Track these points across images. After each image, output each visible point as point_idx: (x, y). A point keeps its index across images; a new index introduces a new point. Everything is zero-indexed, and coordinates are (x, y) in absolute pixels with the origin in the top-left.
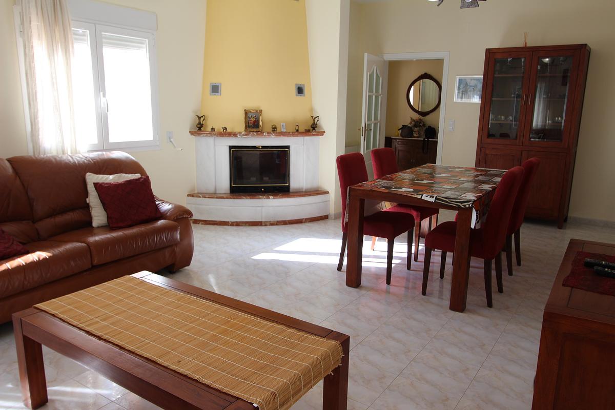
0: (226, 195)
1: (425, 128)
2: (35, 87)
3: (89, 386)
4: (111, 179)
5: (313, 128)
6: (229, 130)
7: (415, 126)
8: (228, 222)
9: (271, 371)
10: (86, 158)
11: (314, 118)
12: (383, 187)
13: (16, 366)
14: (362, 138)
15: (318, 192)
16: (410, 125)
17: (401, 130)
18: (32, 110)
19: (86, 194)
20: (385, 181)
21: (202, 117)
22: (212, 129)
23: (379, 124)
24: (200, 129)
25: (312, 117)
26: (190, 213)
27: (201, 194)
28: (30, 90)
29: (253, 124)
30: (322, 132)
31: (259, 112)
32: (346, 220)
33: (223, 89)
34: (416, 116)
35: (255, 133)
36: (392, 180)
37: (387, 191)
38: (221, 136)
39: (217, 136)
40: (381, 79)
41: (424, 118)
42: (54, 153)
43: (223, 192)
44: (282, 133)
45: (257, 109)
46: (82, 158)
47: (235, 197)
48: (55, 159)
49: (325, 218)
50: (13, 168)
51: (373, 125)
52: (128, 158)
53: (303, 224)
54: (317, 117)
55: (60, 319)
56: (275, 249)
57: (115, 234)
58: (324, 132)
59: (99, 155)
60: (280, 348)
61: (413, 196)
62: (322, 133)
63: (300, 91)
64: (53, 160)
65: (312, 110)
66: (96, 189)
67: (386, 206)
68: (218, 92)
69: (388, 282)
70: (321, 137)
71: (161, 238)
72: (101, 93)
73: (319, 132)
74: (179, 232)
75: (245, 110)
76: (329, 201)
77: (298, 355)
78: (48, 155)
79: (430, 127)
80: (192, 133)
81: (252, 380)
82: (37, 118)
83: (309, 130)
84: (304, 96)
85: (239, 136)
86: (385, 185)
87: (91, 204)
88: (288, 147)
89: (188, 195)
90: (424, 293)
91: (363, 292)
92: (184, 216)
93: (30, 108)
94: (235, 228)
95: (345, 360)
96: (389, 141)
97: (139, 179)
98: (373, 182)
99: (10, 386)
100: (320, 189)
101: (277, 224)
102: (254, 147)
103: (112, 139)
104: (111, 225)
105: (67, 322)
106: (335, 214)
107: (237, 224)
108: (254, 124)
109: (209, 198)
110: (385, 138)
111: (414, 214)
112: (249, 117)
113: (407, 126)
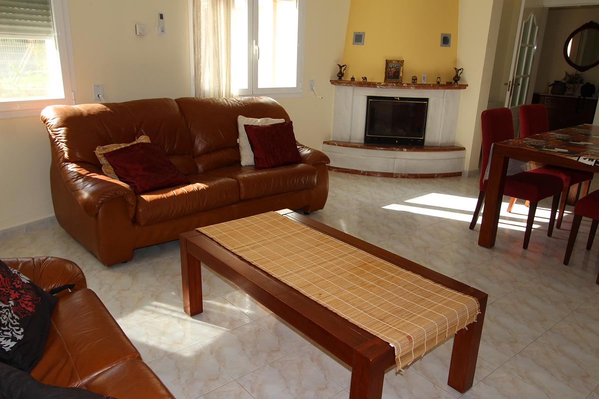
0: (360, 145)
1: (582, 85)
2: (200, 36)
3: (235, 304)
4: (259, 122)
5: (455, 82)
6: (368, 80)
7: (570, 82)
8: (360, 171)
9: (407, 316)
10: (239, 101)
11: (457, 70)
12: (532, 145)
13: (180, 278)
14: (508, 93)
15: (453, 148)
16: (563, 81)
17: (551, 87)
18: (196, 56)
19: (237, 135)
20: (534, 140)
21: (344, 66)
22: (352, 78)
23: (528, 78)
24: (340, 78)
25: (456, 69)
26: (327, 159)
27: (336, 142)
28: (196, 37)
29: (393, 73)
30: (464, 85)
31: (401, 63)
32: (486, 177)
33: (367, 39)
34: (572, 71)
35: (395, 84)
36: (542, 139)
37: (537, 150)
38: (360, 86)
39: (357, 86)
40: (537, 28)
41: (582, 73)
42: (212, 96)
43: (357, 141)
44: (422, 84)
45: (398, 60)
46: (235, 102)
47: (369, 147)
48: (214, 101)
49: (457, 175)
50: (180, 108)
51: (521, 79)
52: (274, 103)
53: (434, 179)
54: (460, 69)
55: (217, 243)
56: (406, 201)
57: (260, 173)
58: (467, 85)
59: (249, 99)
60: (416, 296)
61: (567, 157)
62: (464, 87)
63: (446, 40)
64: (212, 102)
65: (456, 61)
66: (246, 131)
67: (531, 167)
68: (361, 42)
69: (525, 246)
70: (462, 90)
71: (300, 180)
72: (254, 41)
73: (461, 85)
74: (316, 176)
75: (386, 60)
76: (465, 158)
77: (434, 305)
78: (208, 97)
79: (588, 83)
80: (332, 82)
81: (387, 321)
82: (200, 63)
83: (451, 83)
84: (450, 46)
85: (378, 87)
86: (535, 144)
87: (241, 144)
88: (427, 100)
89: (324, 143)
90: (566, 262)
91: (496, 254)
92: (322, 162)
93: (195, 54)
94: (366, 177)
95: (481, 318)
96: (536, 98)
97: (284, 123)
98: (520, 140)
99: (173, 293)
100: (456, 145)
101: (408, 177)
102: (392, 98)
103: (260, 86)
104: (258, 165)
105: (223, 246)
106: (469, 172)
107: (369, 174)
108: (394, 75)
109: (343, 146)
110: (534, 94)
111: (563, 177)
112: (390, 68)
113: (560, 82)
